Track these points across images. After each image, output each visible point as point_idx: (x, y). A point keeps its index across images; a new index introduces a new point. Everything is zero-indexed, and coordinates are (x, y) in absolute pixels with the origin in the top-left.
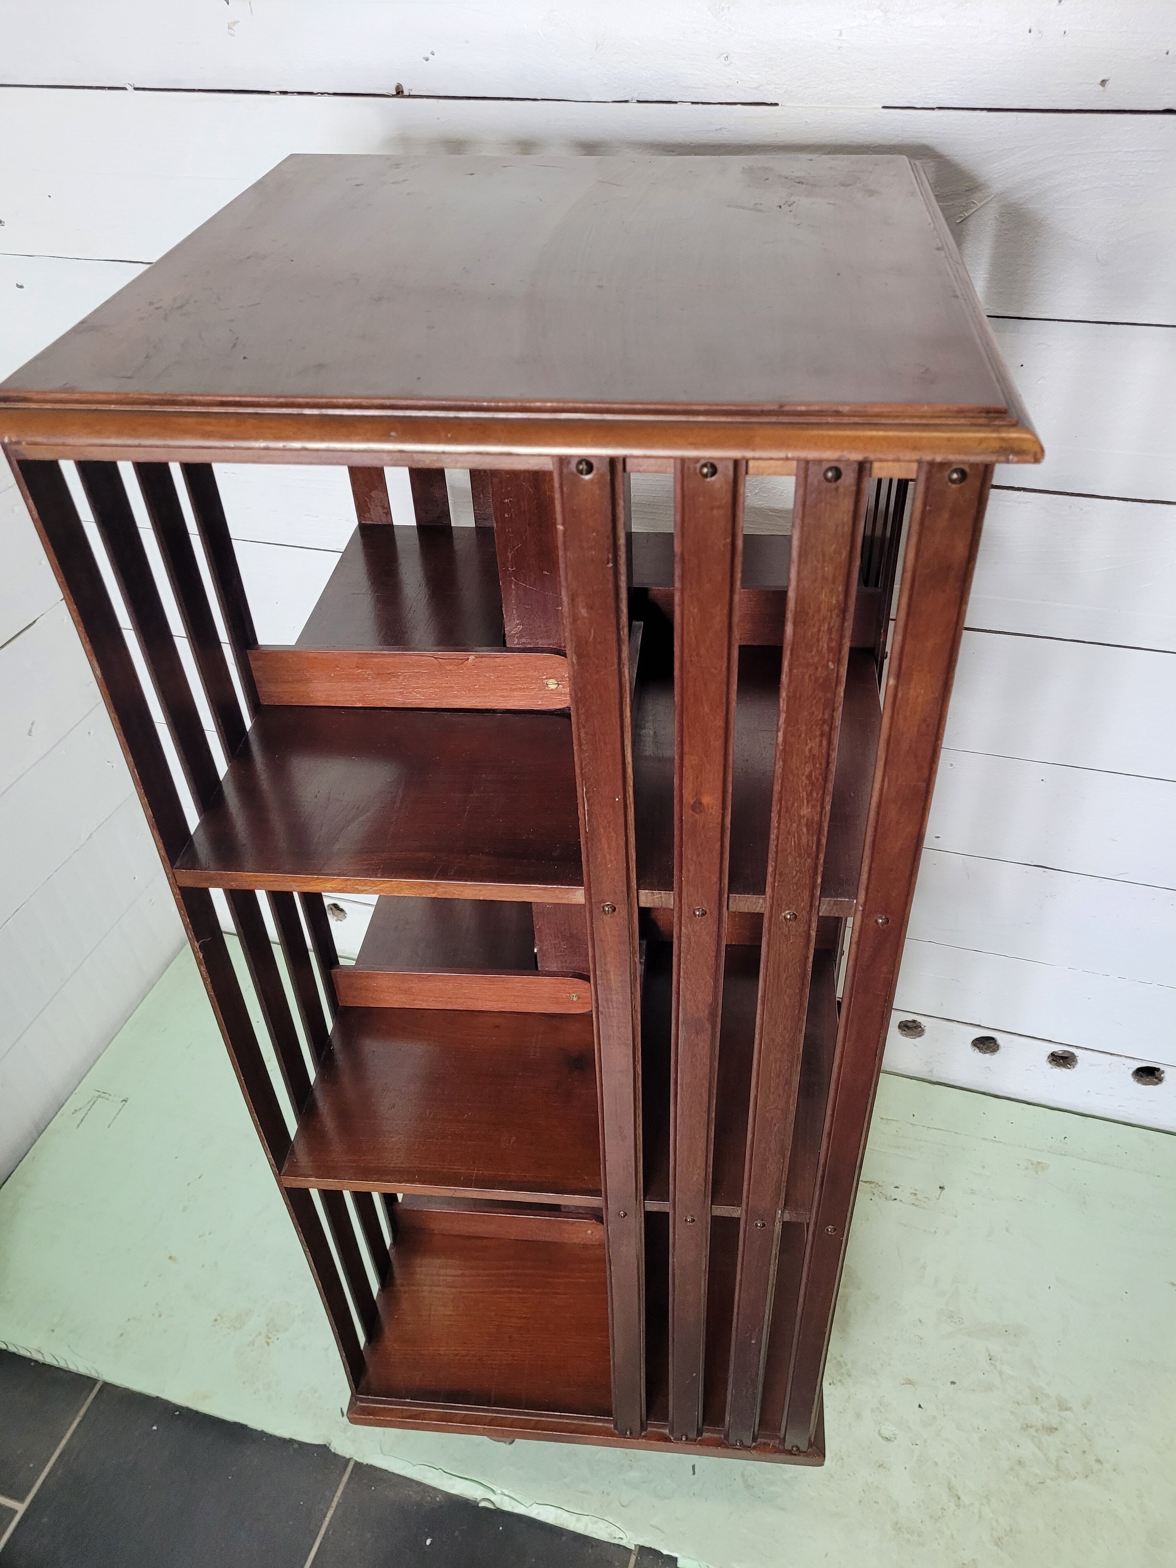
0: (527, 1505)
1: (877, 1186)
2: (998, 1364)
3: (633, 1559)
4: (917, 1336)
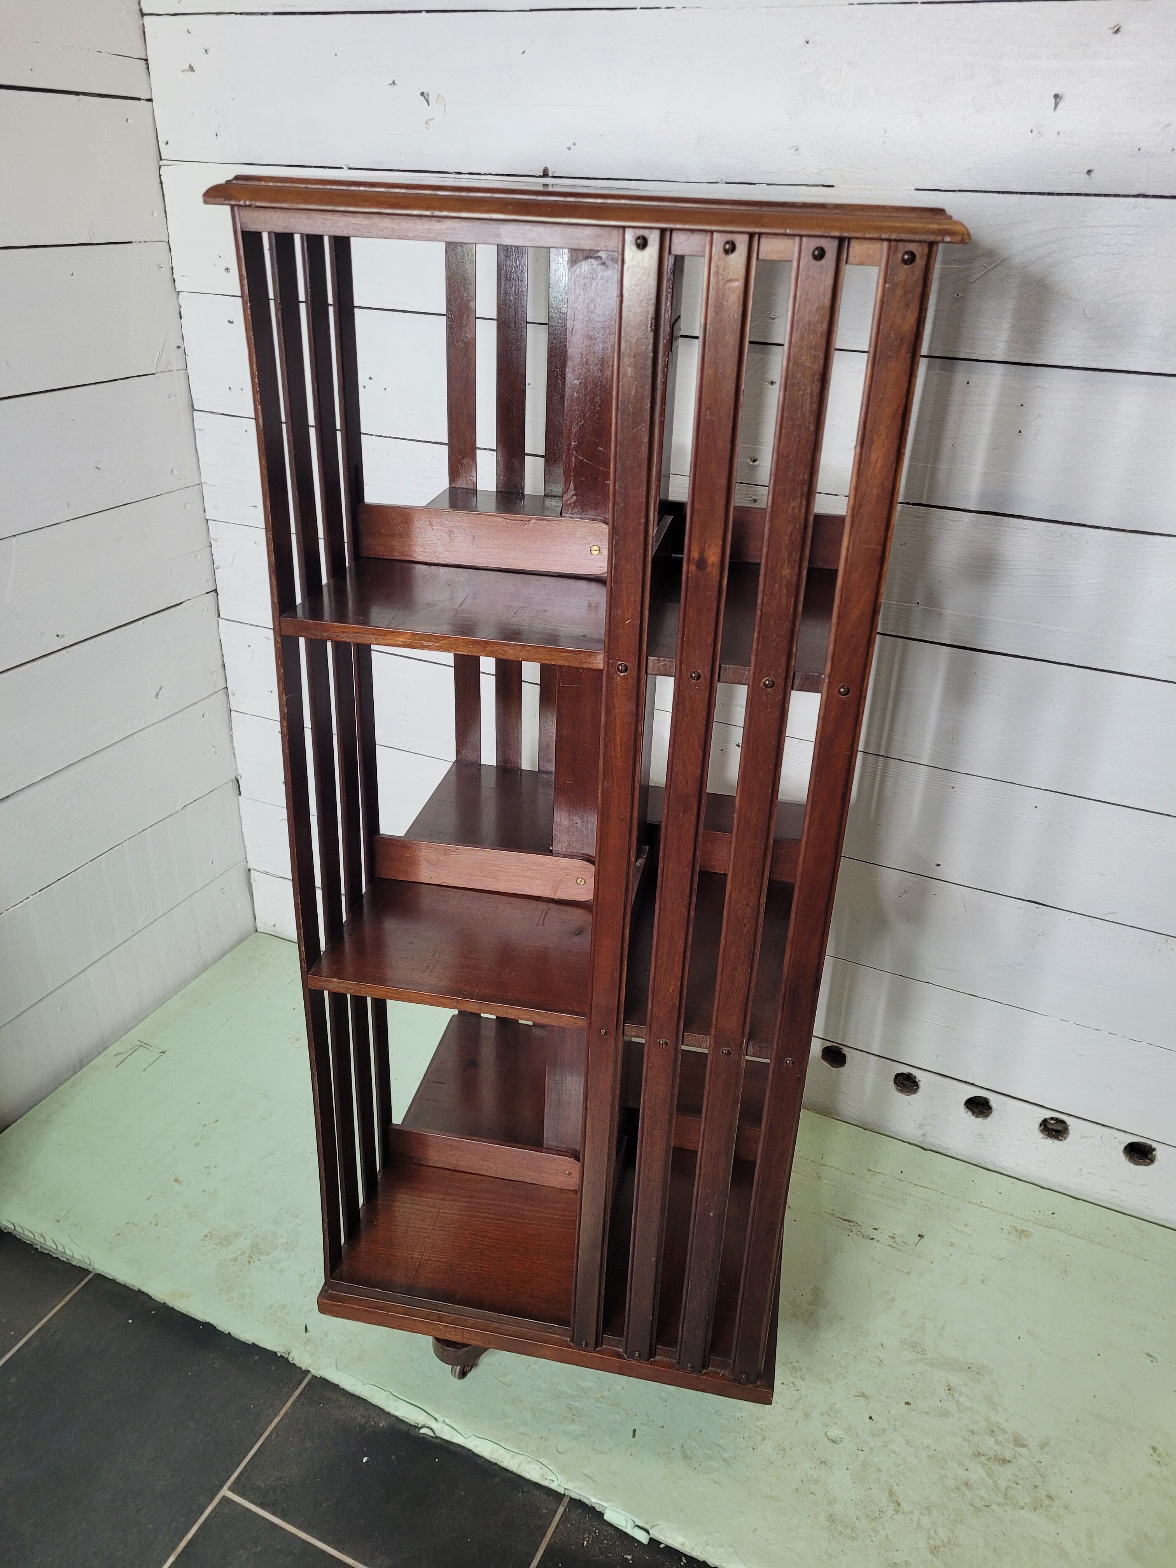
0: (466, 1437)
1: (856, 1225)
2: (956, 1395)
3: (561, 1510)
4: (876, 1358)
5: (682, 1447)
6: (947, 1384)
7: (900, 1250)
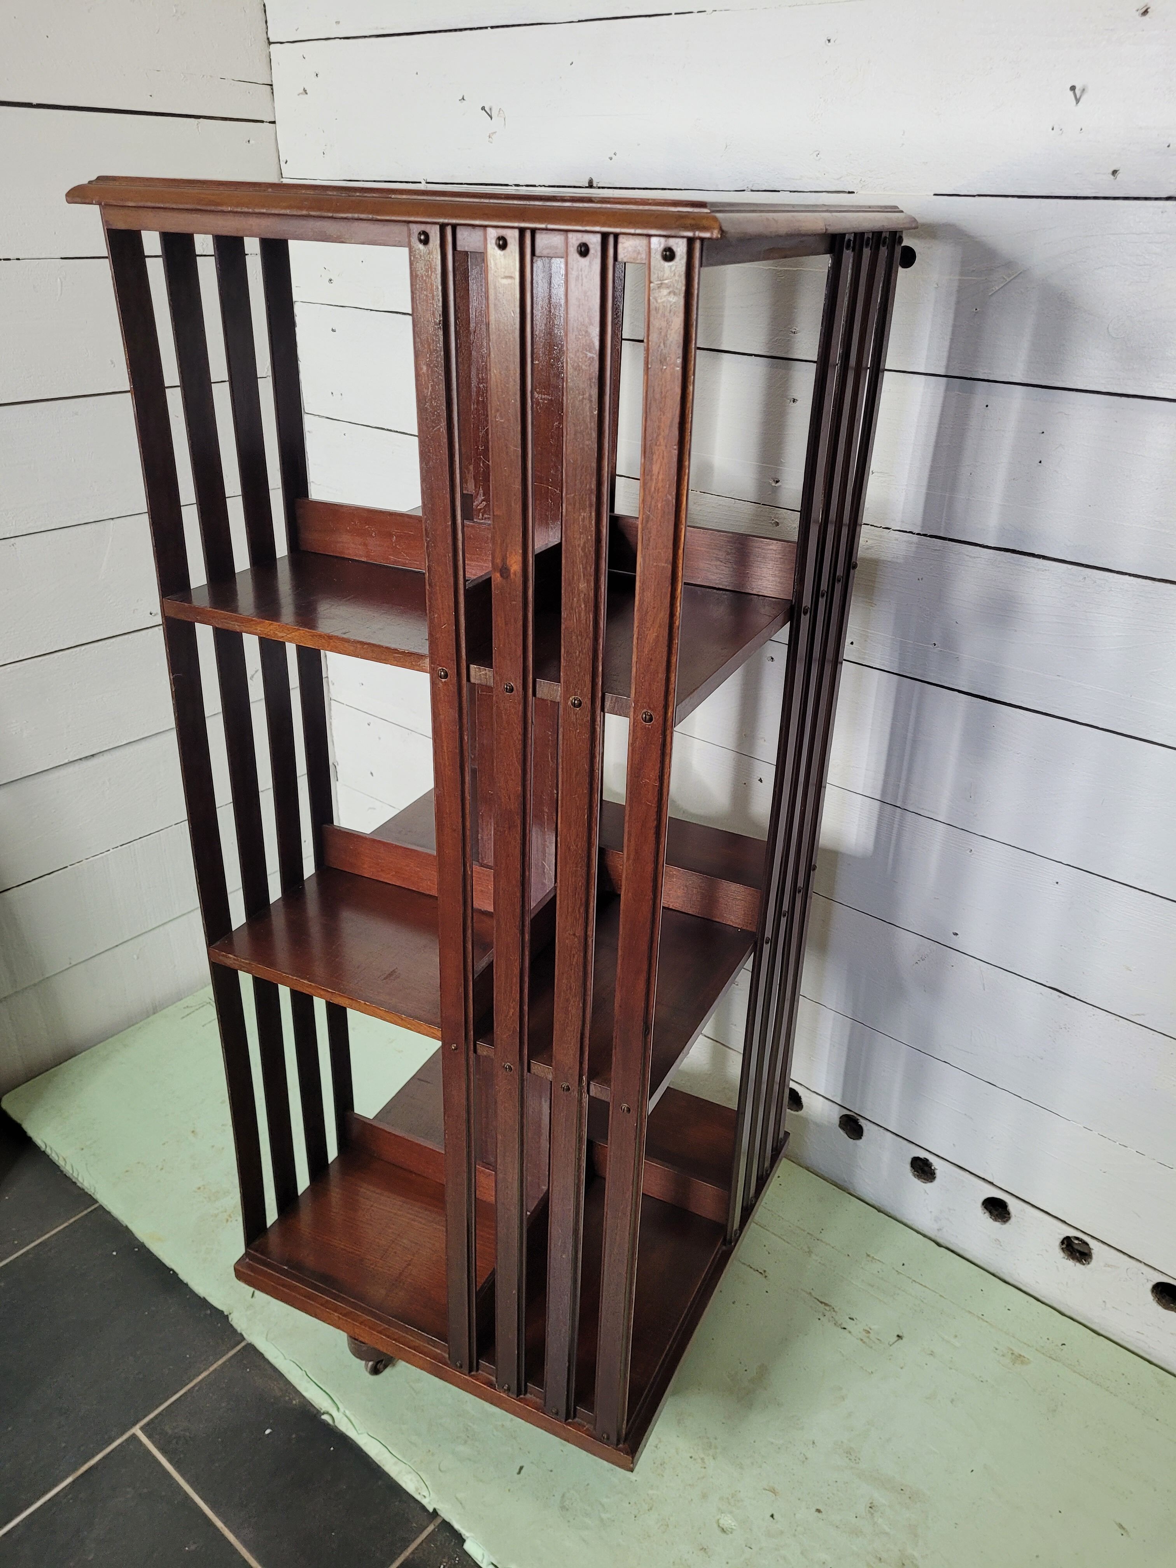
0: (359, 1432)
2: (877, 1515)
3: (431, 1528)
4: (802, 1455)
5: (563, 1496)
6: (871, 1501)
7: (871, 1347)
